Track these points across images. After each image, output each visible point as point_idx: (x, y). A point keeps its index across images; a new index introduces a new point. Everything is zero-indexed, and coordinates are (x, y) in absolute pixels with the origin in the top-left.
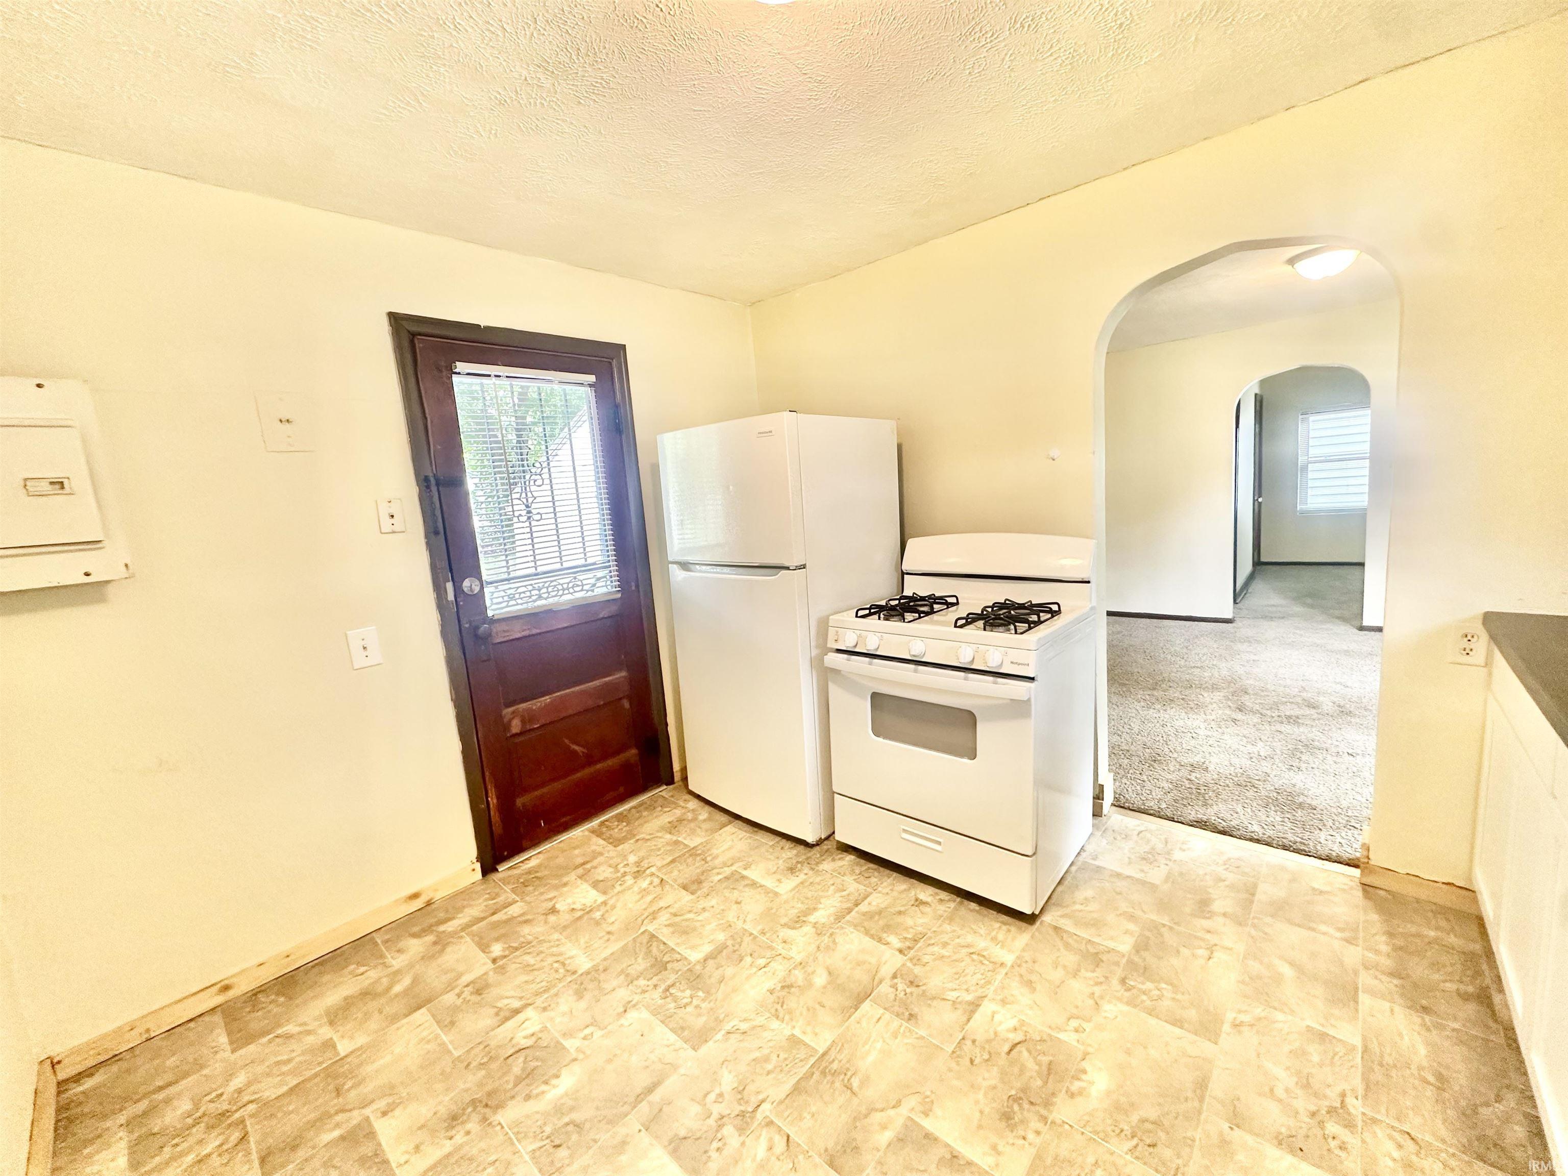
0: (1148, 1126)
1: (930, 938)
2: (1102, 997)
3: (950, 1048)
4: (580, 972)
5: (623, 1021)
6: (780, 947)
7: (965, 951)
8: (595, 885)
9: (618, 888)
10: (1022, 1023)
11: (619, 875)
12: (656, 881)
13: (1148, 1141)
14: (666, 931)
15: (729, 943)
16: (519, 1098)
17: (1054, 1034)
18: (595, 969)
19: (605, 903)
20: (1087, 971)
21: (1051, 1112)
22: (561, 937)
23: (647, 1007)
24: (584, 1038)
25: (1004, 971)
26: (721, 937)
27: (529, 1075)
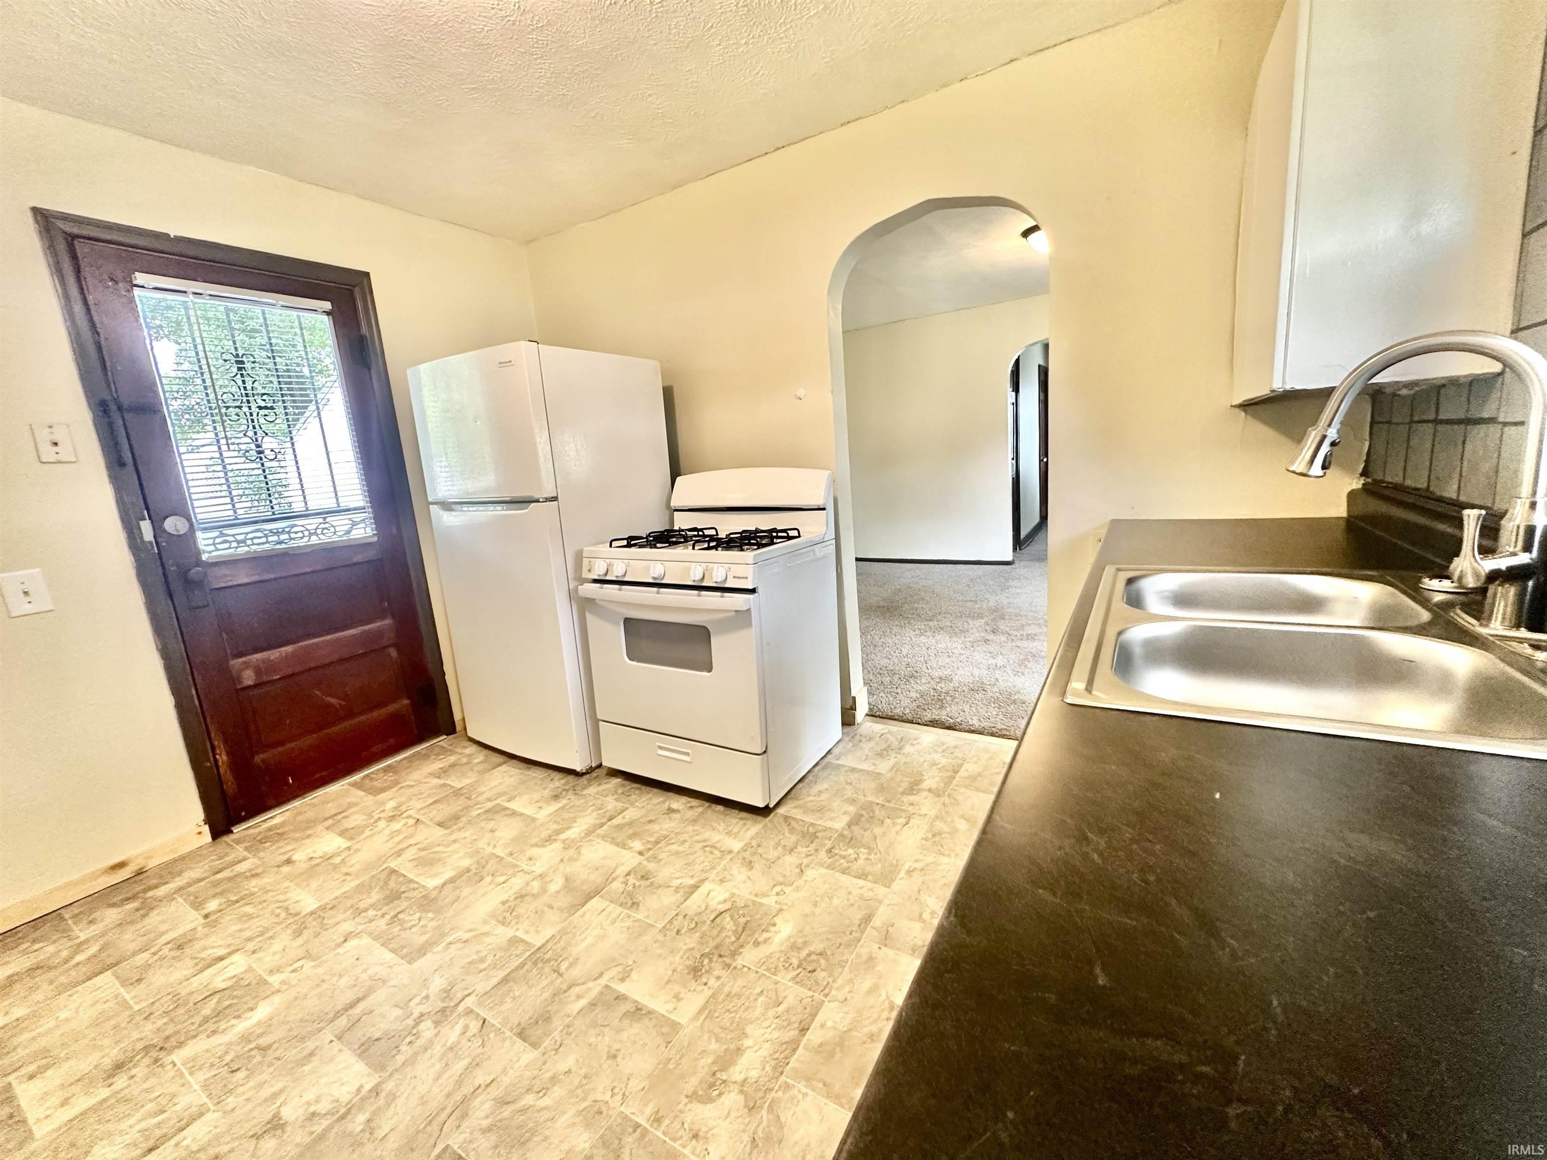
0: (814, 957)
1: (671, 839)
2: (807, 866)
3: (660, 925)
4: (303, 913)
5: (340, 950)
6: (523, 865)
7: (699, 845)
8: (342, 834)
9: (367, 833)
10: (733, 895)
11: (372, 821)
12: (411, 822)
13: (810, 968)
14: (410, 865)
15: (473, 868)
16: (203, 1036)
17: (758, 900)
18: (323, 908)
19: (349, 848)
20: (802, 847)
21: (735, 960)
22: (290, 884)
23: (370, 934)
24: (293, 971)
25: (729, 857)
26: (466, 863)
27: (218, 1014)
